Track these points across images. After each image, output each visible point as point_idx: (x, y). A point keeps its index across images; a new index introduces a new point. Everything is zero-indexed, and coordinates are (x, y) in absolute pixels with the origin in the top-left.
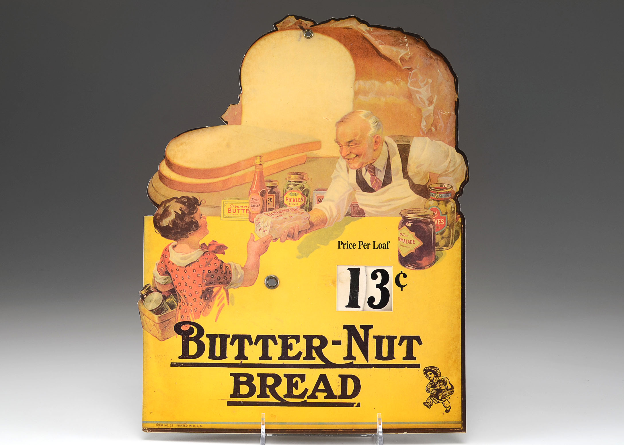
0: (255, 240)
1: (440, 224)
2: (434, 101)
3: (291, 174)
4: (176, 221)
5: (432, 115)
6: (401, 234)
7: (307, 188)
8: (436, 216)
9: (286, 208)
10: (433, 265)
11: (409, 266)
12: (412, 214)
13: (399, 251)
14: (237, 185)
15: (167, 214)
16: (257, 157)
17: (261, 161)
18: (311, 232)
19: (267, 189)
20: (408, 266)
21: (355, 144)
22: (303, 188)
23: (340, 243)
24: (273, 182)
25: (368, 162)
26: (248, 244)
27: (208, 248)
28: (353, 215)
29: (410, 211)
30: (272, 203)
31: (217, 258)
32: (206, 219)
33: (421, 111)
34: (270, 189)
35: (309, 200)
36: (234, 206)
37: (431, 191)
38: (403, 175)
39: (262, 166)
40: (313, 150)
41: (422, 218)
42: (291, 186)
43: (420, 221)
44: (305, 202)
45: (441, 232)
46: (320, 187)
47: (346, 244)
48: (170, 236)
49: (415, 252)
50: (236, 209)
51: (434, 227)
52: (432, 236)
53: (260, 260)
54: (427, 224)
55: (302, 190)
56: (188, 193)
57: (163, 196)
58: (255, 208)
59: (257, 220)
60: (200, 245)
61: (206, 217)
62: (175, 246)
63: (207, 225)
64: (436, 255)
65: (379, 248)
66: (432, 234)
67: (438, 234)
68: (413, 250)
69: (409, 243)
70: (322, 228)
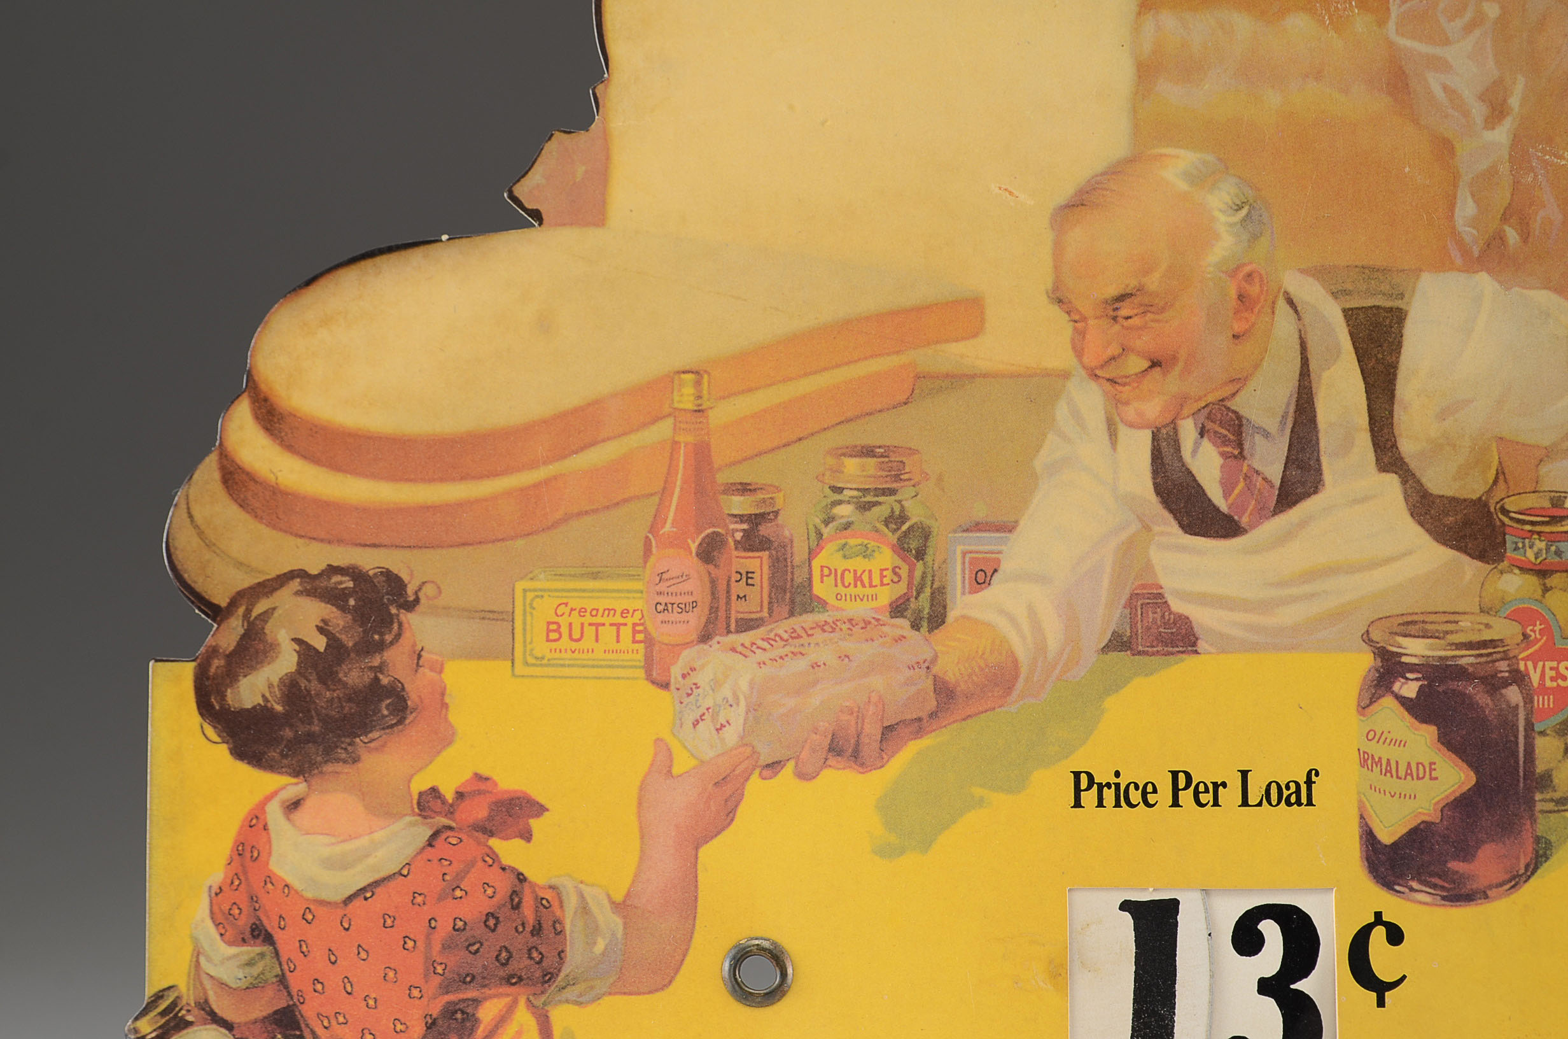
0: (676, 770)
1: (1555, 684)
2: (1514, 102)
3: (844, 455)
4: (303, 683)
5: (1504, 169)
6: (1371, 736)
7: (923, 519)
8: (1536, 647)
9: (820, 617)
10: (1526, 881)
11: (1412, 889)
12: (1423, 637)
13: (1362, 817)
14: (588, 508)
15: (257, 652)
16: (680, 378)
17: (700, 397)
19: (732, 526)
20: (1406, 887)
21: (1147, 309)
22: (903, 518)
23: (1082, 782)
24: (760, 496)
25: (1205, 396)
26: (642, 788)
27: (452, 813)
28: (1140, 648)
29: (1411, 626)
30: (753, 593)
31: (495, 857)
32: (441, 672)
33: (1452, 151)
34: (745, 526)
35: (929, 578)
36: (572, 610)
37: (1507, 530)
38: (1375, 451)
39: (707, 417)
40: (947, 341)
41: (1467, 659)
42: (845, 511)
43: (1461, 673)
44: (910, 584)
45: (1561, 723)
46: (980, 512)
47: (1109, 785)
48: (274, 754)
49: (1441, 820)
50: (582, 624)
51: (1528, 700)
52: (1517, 744)
53: (699, 867)
54: (1494, 684)
55: (898, 529)
56: (360, 550)
57: (239, 565)
58: (674, 616)
59: (684, 676)
60: (416, 797)
61: (442, 665)
62: (294, 805)
63: (447, 700)
64: (1539, 834)
65: (1270, 804)
66: (1518, 731)
67: (1548, 732)
68: (1431, 808)
69: (1409, 778)
70: (994, 709)
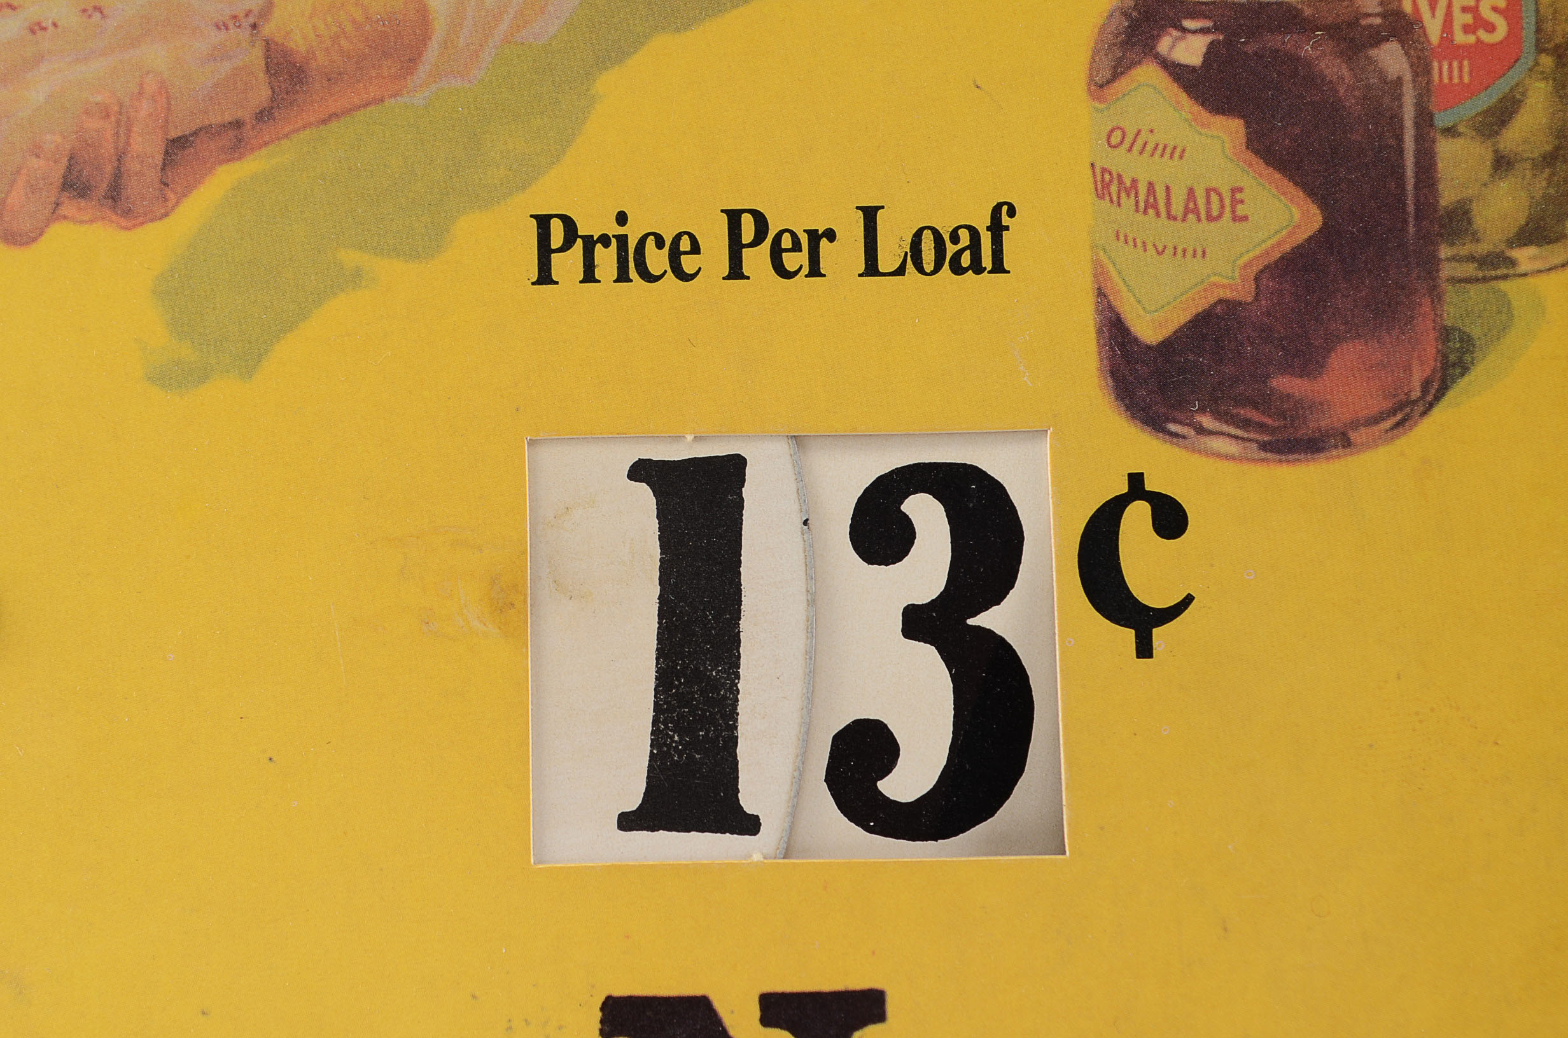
1: (1471, 39)
6: (1115, 140)
10: (1424, 414)
11: (1201, 430)
13: (1101, 293)
18: (285, 143)
20: (1190, 425)
23: (553, 235)
43: (1289, 19)
45: (1486, 113)
47: (605, 240)
49: (1256, 297)
51: (1421, 68)
52: (1401, 152)
54: (1352, 40)
64: (1448, 323)
65: (921, 270)
66: (1402, 127)
67: (1461, 129)
68: (1237, 275)
69: (1191, 217)
70: (382, 100)
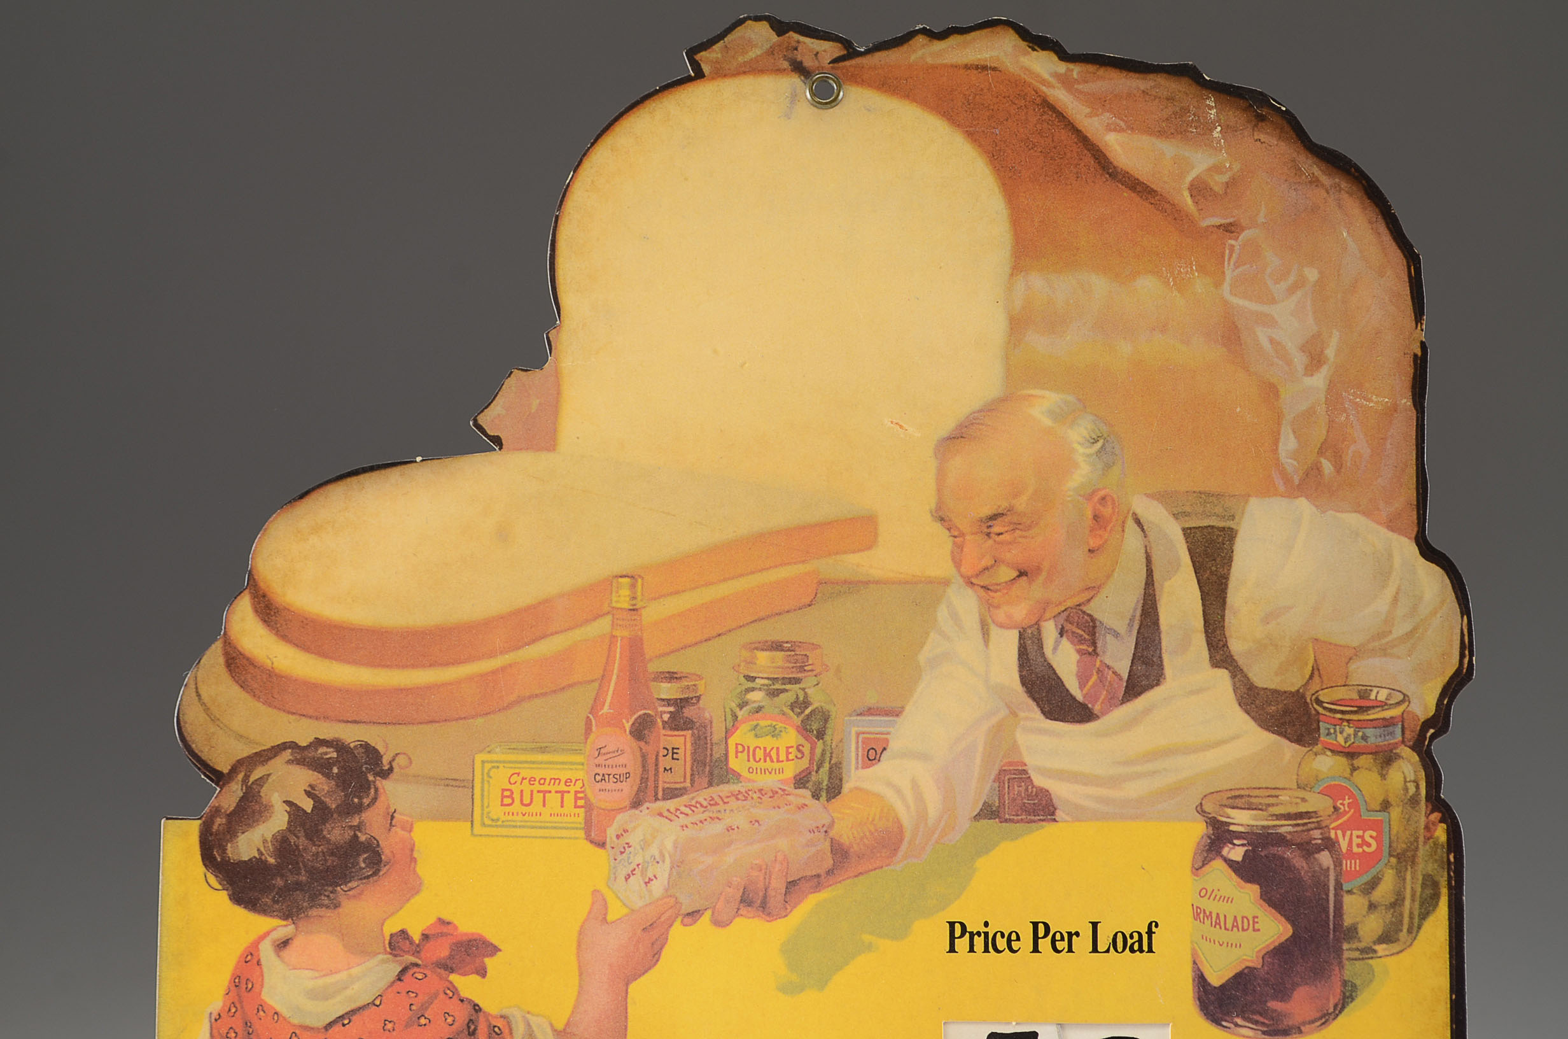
0: (610, 918)
1: (1360, 850)
2: (1330, 352)
3: (757, 649)
4: (293, 839)
5: (1321, 410)
7: (823, 704)
8: (1345, 818)
9: (735, 788)
10: (1334, 1019)
11: (1237, 1025)
12: (1248, 809)
13: (1194, 963)
14: (538, 692)
15: (254, 812)
16: (618, 582)
17: (634, 598)
18: (839, 885)
19: (660, 709)
20: (1232, 1022)
21: (1016, 526)
22: (806, 703)
23: (956, 931)
24: (685, 683)
25: (1065, 601)
26: (580, 933)
27: (418, 952)
28: (1007, 816)
29: (1238, 800)
30: (678, 766)
31: (455, 991)
32: (410, 831)
33: (1277, 394)
34: (672, 709)
35: (828, 755)
36: (523, 779)
37: (1321, 718)
38: (1209, 650)
39: (640, 615)
40: (845, 552)
41: (1286, 828)
42: (757, 697)
43: (1281, 840)
44: (811, 760)
45: (1366, 884)
46: (872, 699)
47: (979, 934)
48: (267, 900)
49: (1263, 966)
50: (532, 792)
51: (1338, 863)
52: (1328, 900)
53: (629, 1000)
54: (1308, 850)
55: (802, 712)
56: (343, 725)
57: (240, 737)
58: (611, 786)
59: (618, 837)
60: (388, 938)
61: (412, 825)
62: (284, 944)
63: (416, 855)
64: (1346, 978)
65: (1116, 951)
66: (1329, 890)
67: (1355, 891)
68: (1254, 956)
69: (1235, 929)
70: (882, 867)
